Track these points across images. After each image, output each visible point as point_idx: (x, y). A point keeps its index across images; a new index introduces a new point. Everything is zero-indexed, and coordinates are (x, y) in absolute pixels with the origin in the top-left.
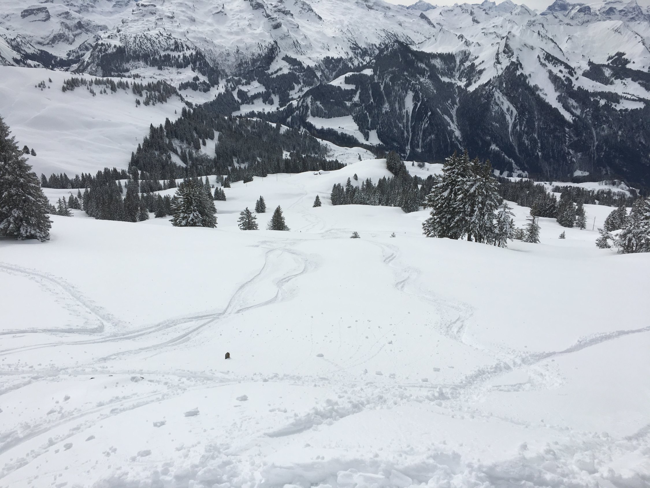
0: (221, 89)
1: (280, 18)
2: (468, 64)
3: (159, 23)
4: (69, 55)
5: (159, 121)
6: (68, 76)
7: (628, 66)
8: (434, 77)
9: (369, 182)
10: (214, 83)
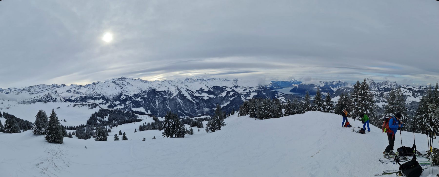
0: (109, 103)
1: (123, 86)
2: (169, 93)
3: (94, 90)
4: (75, 99)
5: (94, 113)
6: (74, 103)
7: (204, 90)
8: (162, 96)
9: (149, 124)
10: (108, 102)
